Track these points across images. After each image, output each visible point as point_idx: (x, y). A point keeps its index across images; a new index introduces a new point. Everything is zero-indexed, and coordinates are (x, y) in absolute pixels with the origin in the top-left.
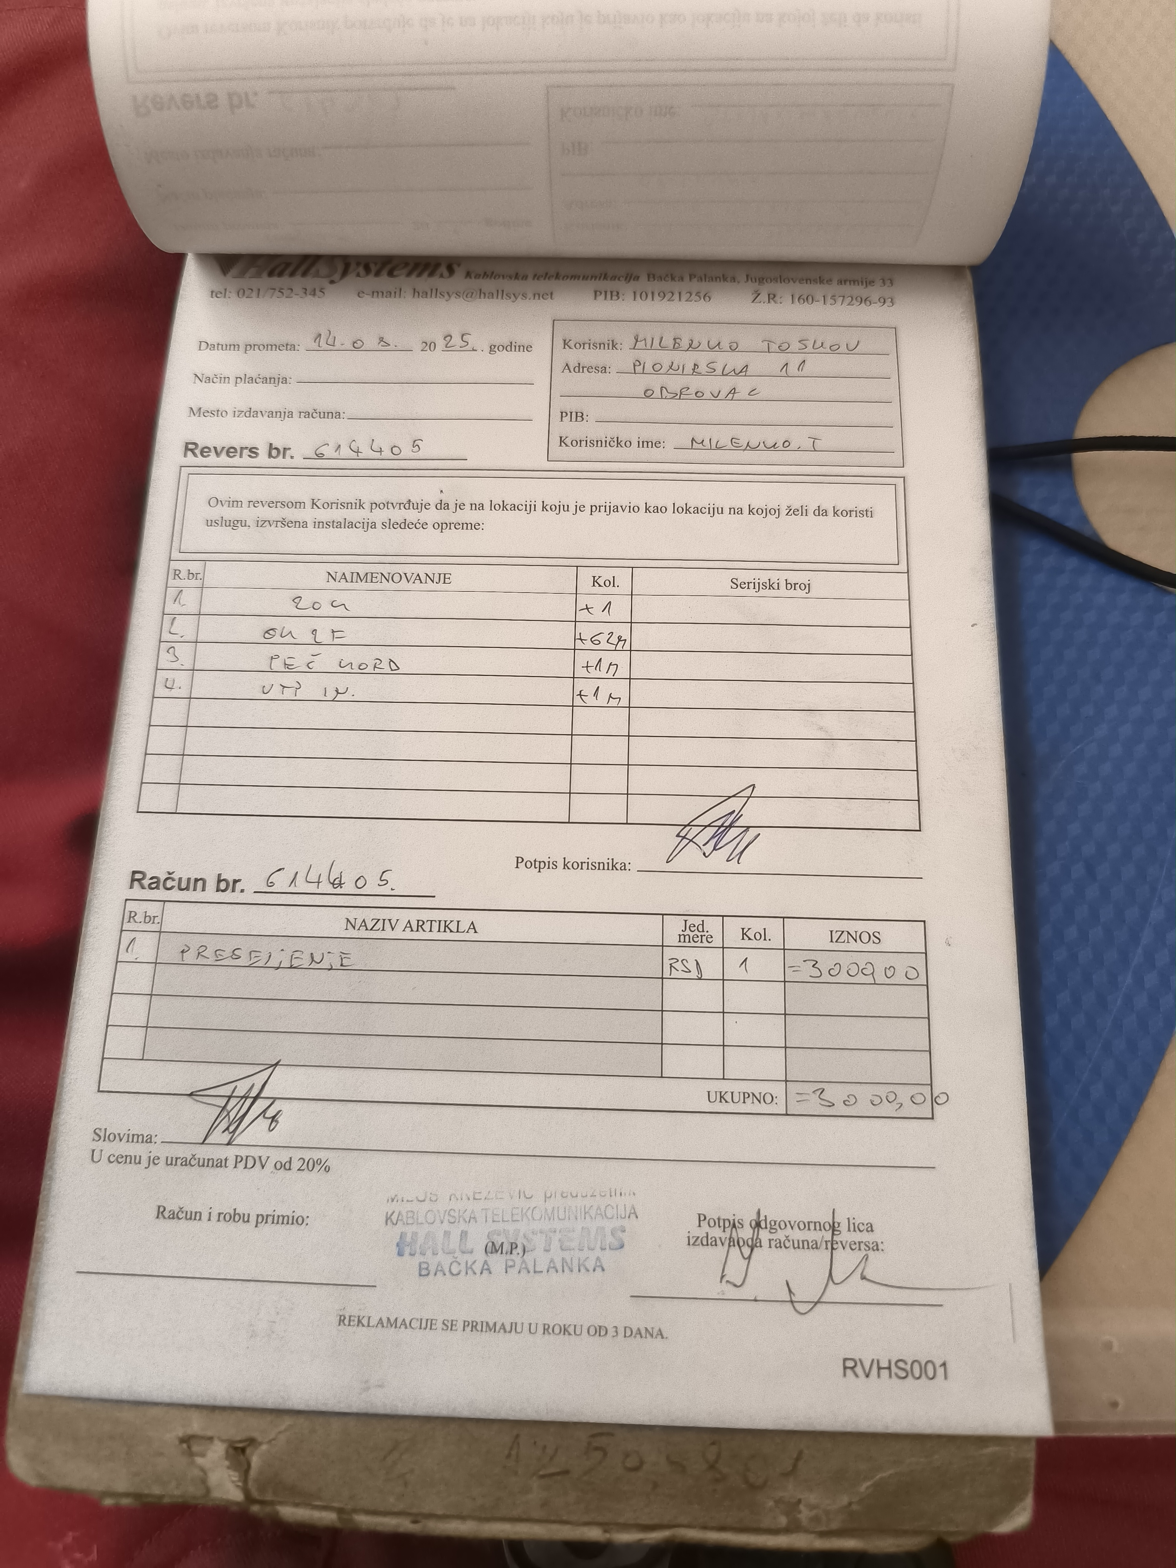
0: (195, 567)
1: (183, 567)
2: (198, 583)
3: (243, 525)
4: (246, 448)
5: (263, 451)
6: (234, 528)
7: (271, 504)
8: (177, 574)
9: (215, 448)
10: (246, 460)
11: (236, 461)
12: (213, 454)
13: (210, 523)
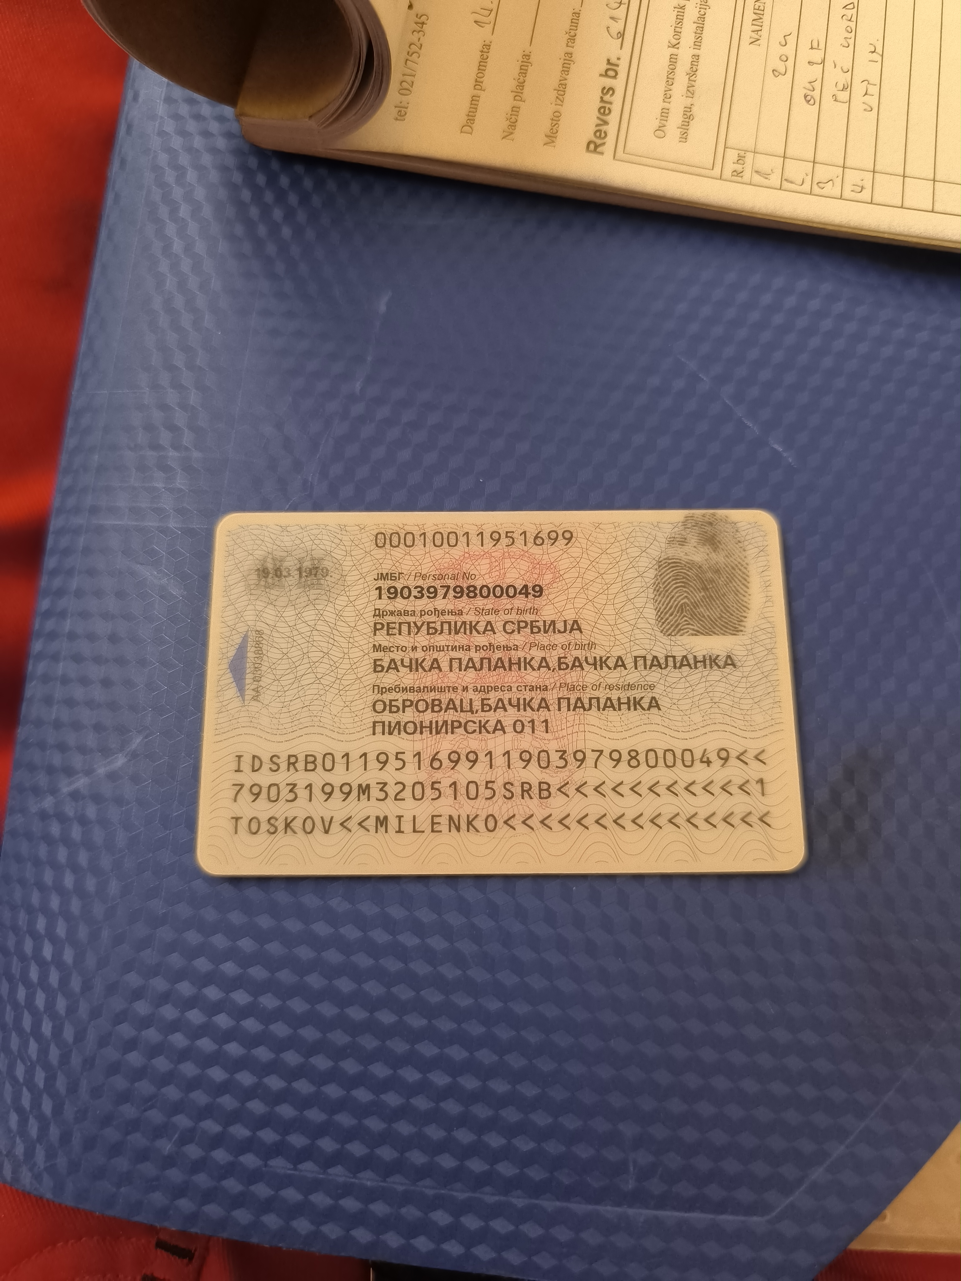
0: (732, 155)
1: (730, 167)
2: (749, 156)
3: (689, 110)
4: (602, 98)
5: (608, 82)
6: (691, 119)
7: (670, 81)
8: (737, 173)
9: (597, 125)
10: (617, 100)
11: (616, 108)
12: (604, 128)
13: (684, 137)
